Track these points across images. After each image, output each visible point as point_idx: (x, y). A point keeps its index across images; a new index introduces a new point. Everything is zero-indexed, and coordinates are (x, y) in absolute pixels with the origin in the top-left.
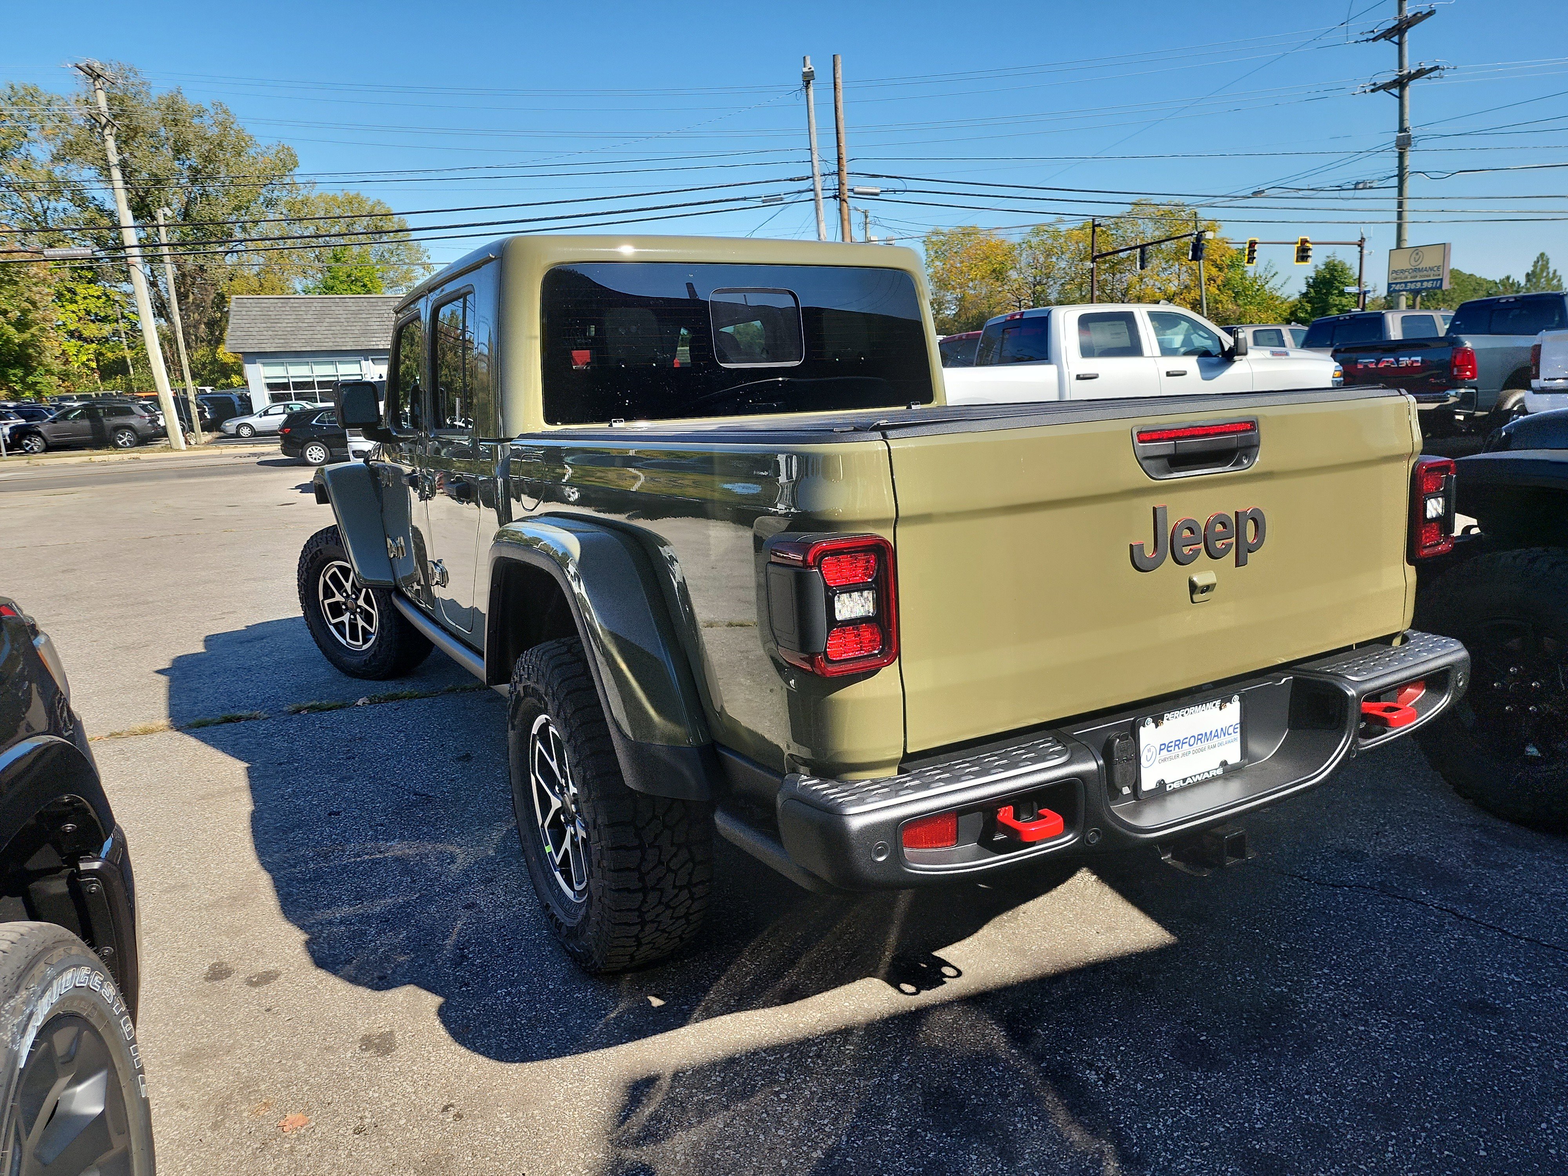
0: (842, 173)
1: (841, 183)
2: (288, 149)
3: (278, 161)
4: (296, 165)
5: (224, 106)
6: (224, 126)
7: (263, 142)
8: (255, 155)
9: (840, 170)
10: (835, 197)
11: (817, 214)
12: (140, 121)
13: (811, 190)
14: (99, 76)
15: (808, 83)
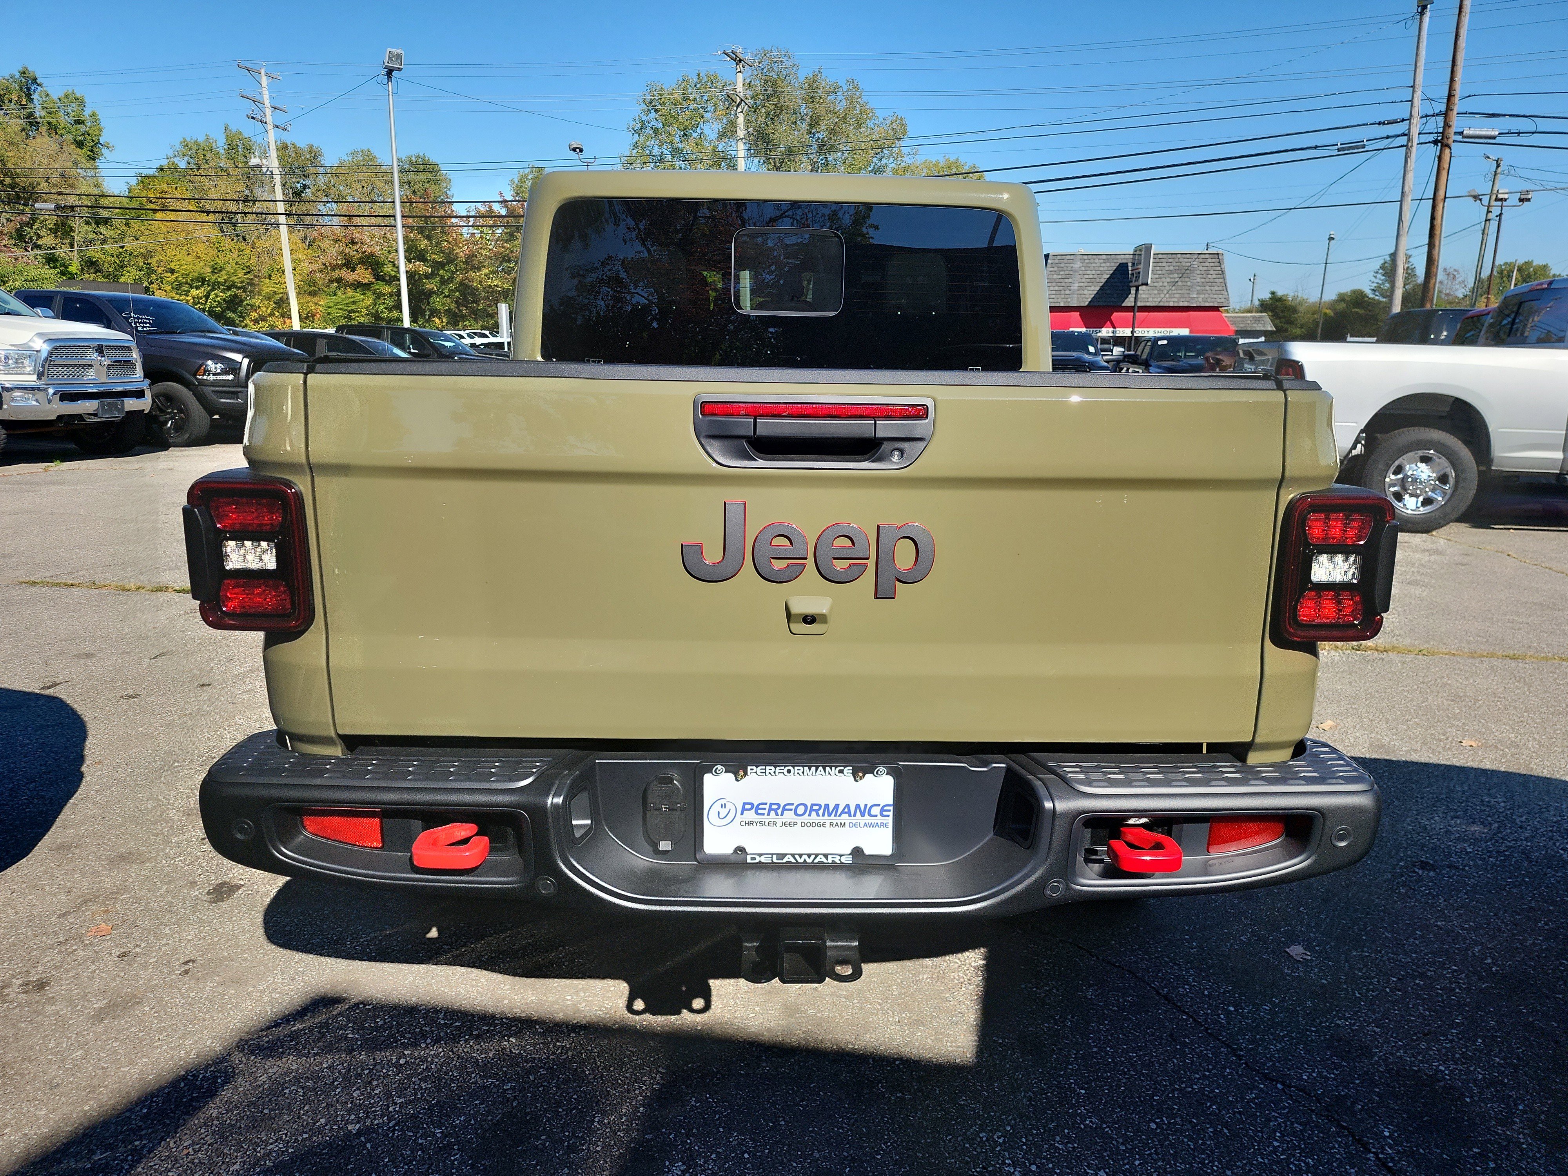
0: (1450, 113)
1: (1447, 125)
2: (901, 119)
3: (890, 131)
4: (904, 132)
5: (855, 82)
6: (851, 100)
7: (881, 114)
8: (872, 126)
9: (1449, 109)
10: (1435, 142)
11: (1406, 162)
12: (785, 101)
13: (1405, 135)
14: (740, 60)
15: (1424, 7)
